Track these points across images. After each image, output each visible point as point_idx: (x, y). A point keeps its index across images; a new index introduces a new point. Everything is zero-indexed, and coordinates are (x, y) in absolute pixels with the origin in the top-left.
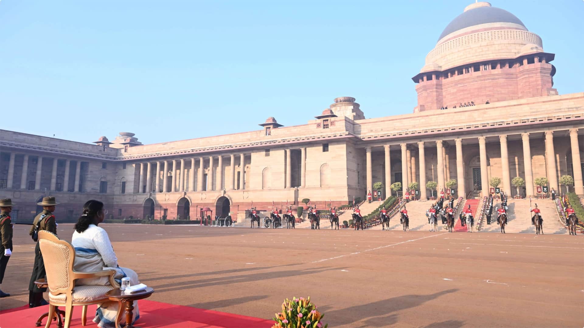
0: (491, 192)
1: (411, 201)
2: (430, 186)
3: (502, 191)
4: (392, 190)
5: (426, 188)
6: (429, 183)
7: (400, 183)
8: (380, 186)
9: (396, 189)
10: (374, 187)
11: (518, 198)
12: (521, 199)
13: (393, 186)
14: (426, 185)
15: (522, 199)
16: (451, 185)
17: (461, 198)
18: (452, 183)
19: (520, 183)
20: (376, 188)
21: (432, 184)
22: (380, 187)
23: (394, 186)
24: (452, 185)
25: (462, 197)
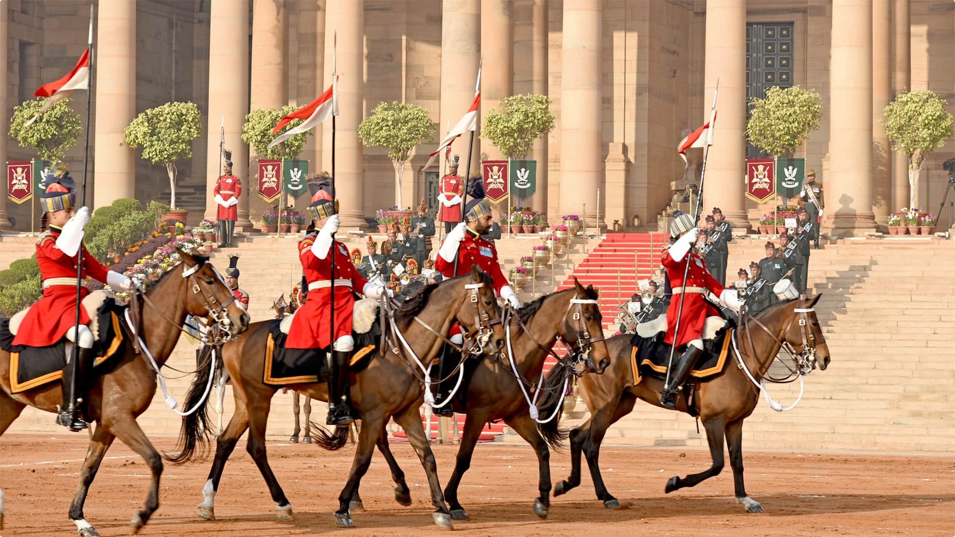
0: (752, 185)
1: (257, 239)
2: (384, 133)
3: (812, 184)
4: (135, 152)
5: (360, 146)
6: (380, 112)
7: (188, 108)
8: (59, 122)
9: (158, 146)
10: (17, 132)
11: (907, 232)
12: (925, 238)
13: (140, 127)
14: (357, 129)
15: (929, 238)
16: (510, 134)
17: (569, 224)
18: (517, 118)
19: (924, 133)
20: (25, 139)
21: (396, 122)
22: (53, 130)
23: (145, 128)
24: (521, 130)
25: (575, 218)
